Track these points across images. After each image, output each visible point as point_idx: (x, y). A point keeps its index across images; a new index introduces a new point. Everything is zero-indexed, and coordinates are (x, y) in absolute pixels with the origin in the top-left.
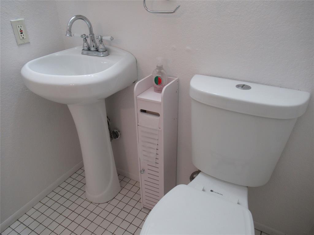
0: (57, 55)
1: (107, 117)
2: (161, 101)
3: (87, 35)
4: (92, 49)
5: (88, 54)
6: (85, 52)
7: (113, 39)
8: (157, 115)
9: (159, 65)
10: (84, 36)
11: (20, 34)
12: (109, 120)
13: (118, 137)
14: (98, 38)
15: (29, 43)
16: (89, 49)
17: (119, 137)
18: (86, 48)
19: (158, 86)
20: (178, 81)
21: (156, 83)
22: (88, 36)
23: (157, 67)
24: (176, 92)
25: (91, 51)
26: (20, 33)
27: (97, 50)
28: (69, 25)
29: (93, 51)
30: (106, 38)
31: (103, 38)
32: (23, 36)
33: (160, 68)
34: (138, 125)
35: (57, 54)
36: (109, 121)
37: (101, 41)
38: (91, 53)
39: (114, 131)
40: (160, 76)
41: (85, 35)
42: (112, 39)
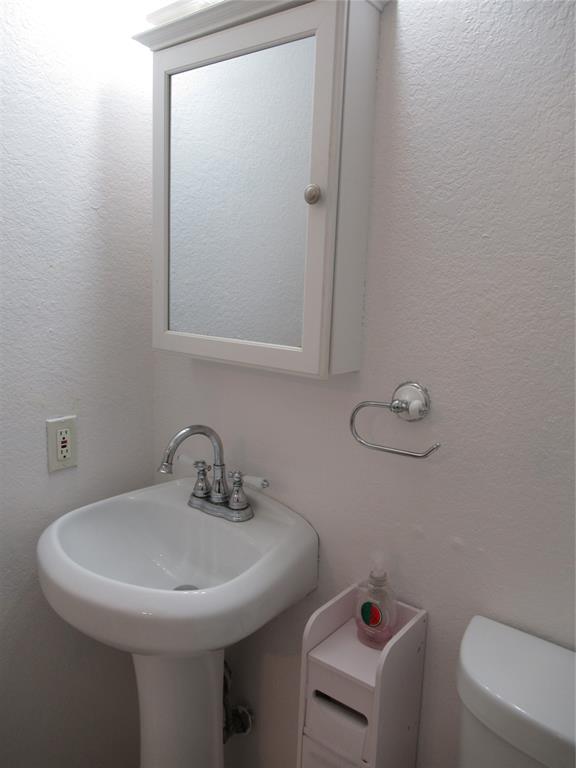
0: (132, 498)
1: (225, 663)
2: (373, 685)
3: (208, 464)
4: (216, 497)
5: (202, 509)
6: (197, 502)
7: (268, 486)
8: (362, 718)
9: (376, 575)
10: (200, 465)
11: (60, 449)
12: (230, 673)
13: (244, 731)
14: (232, 477)
15: (76, 466)
16: (207, 497)
17: (249, 730)
18: (200, 493)
19: (370, 630)
20: (425, 620)
21: (364, 618)
22: (210, 467)
23: (371, 577)
24: (419, 649)
25: (212, 503)
26: (60, 445)
27: (226, 503)
28: (172, 444)
29: (217, 504)
30: (252, 481)
31: (245, 479)
32: (65, 454)
33: (379, 583)
34: (304, 734)
35: (132, 496)
36: (228, 677)
37: (240, 483)
38: (211, 508)
39: (237, 711)
40: (378, 602)
41: (204, 463)
42: (266, 484)
